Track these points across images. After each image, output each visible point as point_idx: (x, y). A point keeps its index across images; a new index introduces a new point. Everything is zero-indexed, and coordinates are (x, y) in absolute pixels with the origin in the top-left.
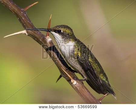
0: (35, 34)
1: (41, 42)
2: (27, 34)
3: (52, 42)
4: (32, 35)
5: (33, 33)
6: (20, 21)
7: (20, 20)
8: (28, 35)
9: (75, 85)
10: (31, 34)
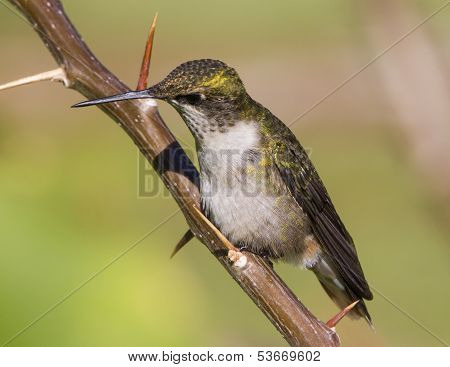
0: (95, 85)
1: (118, 112)
2: (66, 81)
3: (158, 113)
4: (85, 86)
5: (88, 78)
6: (40, 34)
7: (42, 31)
8: (72, 87)
9: (244, 268)
10: (81, 83)
